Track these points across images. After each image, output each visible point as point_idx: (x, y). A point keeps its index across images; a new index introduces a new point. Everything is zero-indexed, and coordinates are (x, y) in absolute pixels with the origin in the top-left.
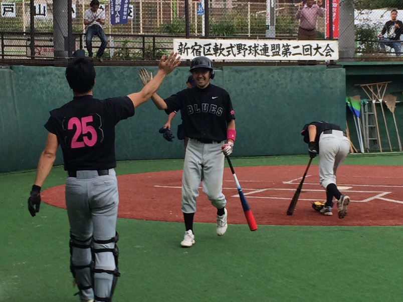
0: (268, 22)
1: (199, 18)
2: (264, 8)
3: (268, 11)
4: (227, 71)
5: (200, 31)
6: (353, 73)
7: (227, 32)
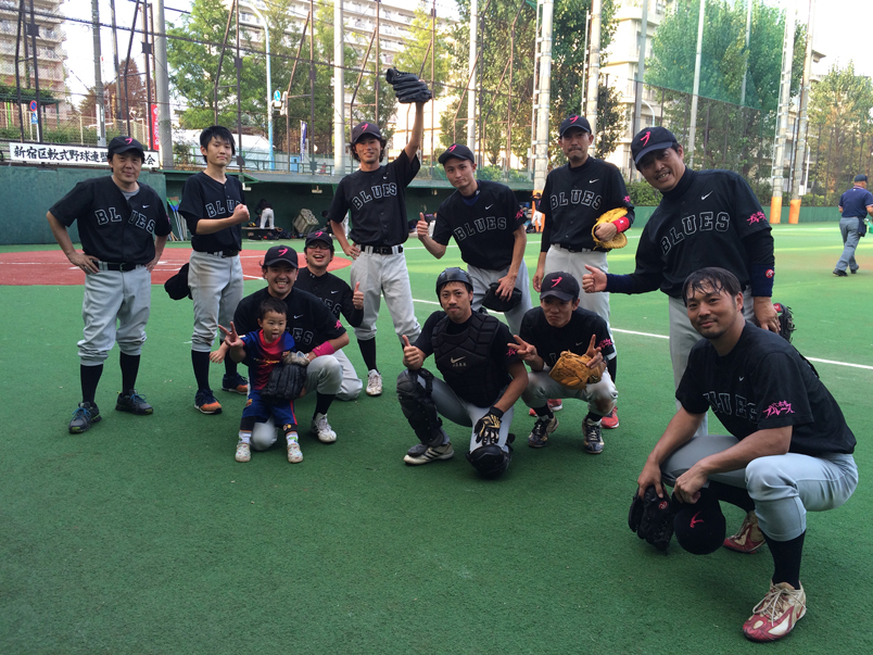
0: (99, 134)
1: (34, 126)
2: (95, 122)
3: (99, 124)
4: (61, 172)
5: (35, 138)
6: (172, 179)
7: (62, 139)
